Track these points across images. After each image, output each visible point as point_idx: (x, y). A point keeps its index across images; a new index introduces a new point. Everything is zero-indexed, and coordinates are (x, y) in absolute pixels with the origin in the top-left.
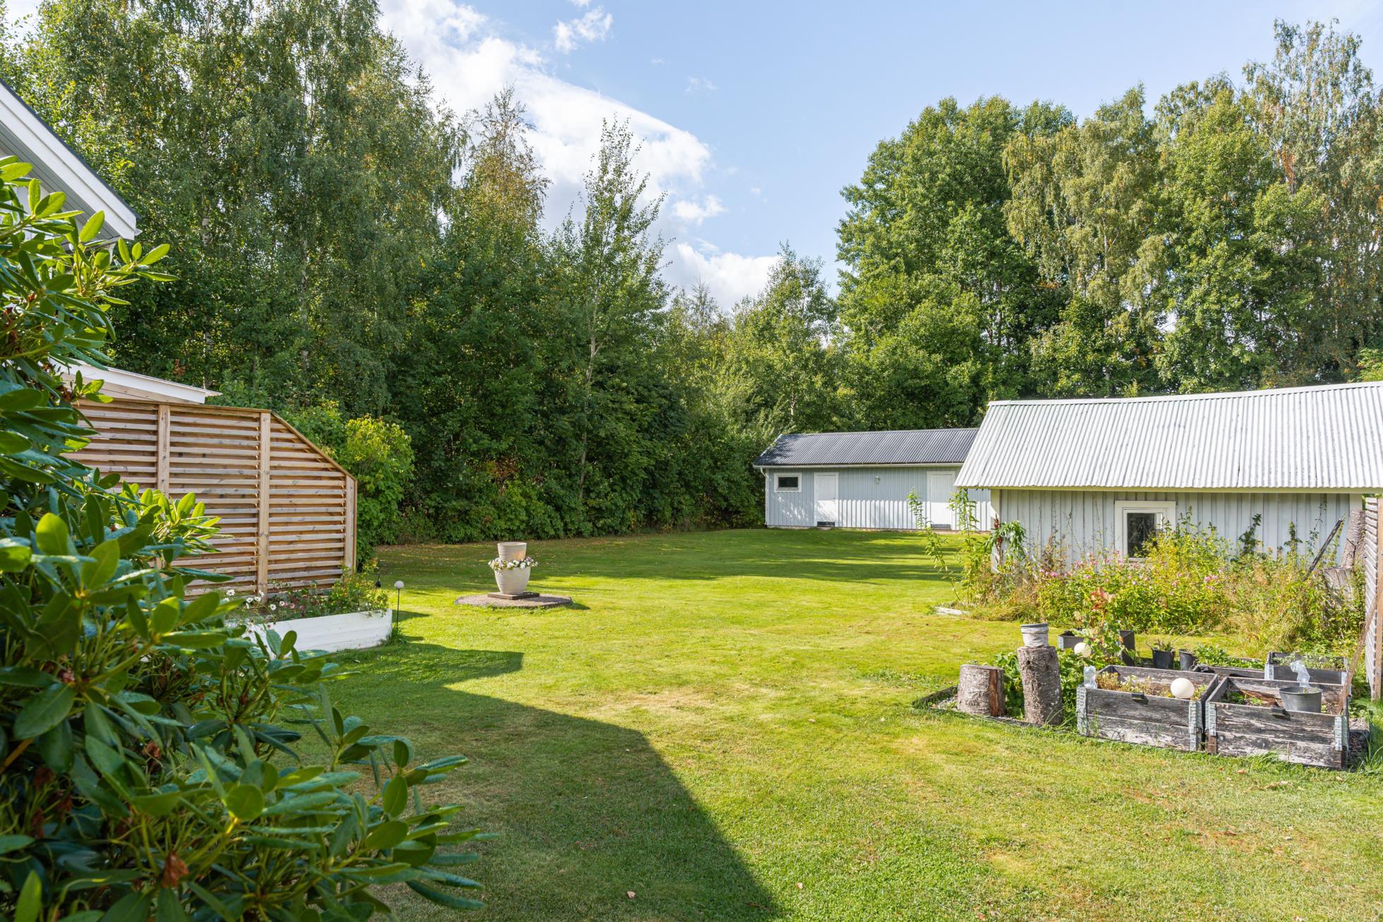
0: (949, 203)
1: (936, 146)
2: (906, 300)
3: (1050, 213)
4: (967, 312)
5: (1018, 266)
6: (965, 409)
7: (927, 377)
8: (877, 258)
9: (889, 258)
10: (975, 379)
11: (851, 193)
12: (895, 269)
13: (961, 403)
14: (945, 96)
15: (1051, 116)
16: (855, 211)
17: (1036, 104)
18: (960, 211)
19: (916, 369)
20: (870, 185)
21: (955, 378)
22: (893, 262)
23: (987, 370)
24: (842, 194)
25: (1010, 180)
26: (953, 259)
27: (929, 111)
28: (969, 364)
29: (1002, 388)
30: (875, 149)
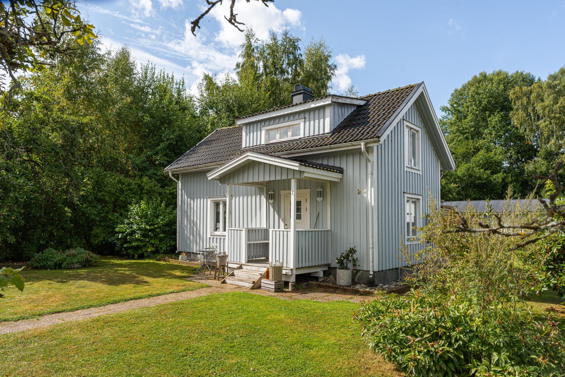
0: (487, 112)
1: (481, 91)
2: (473, 150)
3: (530, 115)
4: (499, 154)
5: (518, 136)
6: (499, 191)
7: (485, 179)
8: (458, 134)
9: (464, 134)
10: (503, 180)
11: (444, 108)
12: (467, 138)
13: (498, 189)
14: (482, 71)
15: (524, 76)
16: (445, 115)
17: (517, 72)
18: (492, 116)
19: (480, 177)
20: (452, 105)
21: (495, 179)
22: (465, 135)
23: (508, 176)
24: (441, 109)
25: (513, 104)
26: (491, 134)
27: (475, 77)
28: (501, 174)
29: (515, 183)
30: (453, 92)
